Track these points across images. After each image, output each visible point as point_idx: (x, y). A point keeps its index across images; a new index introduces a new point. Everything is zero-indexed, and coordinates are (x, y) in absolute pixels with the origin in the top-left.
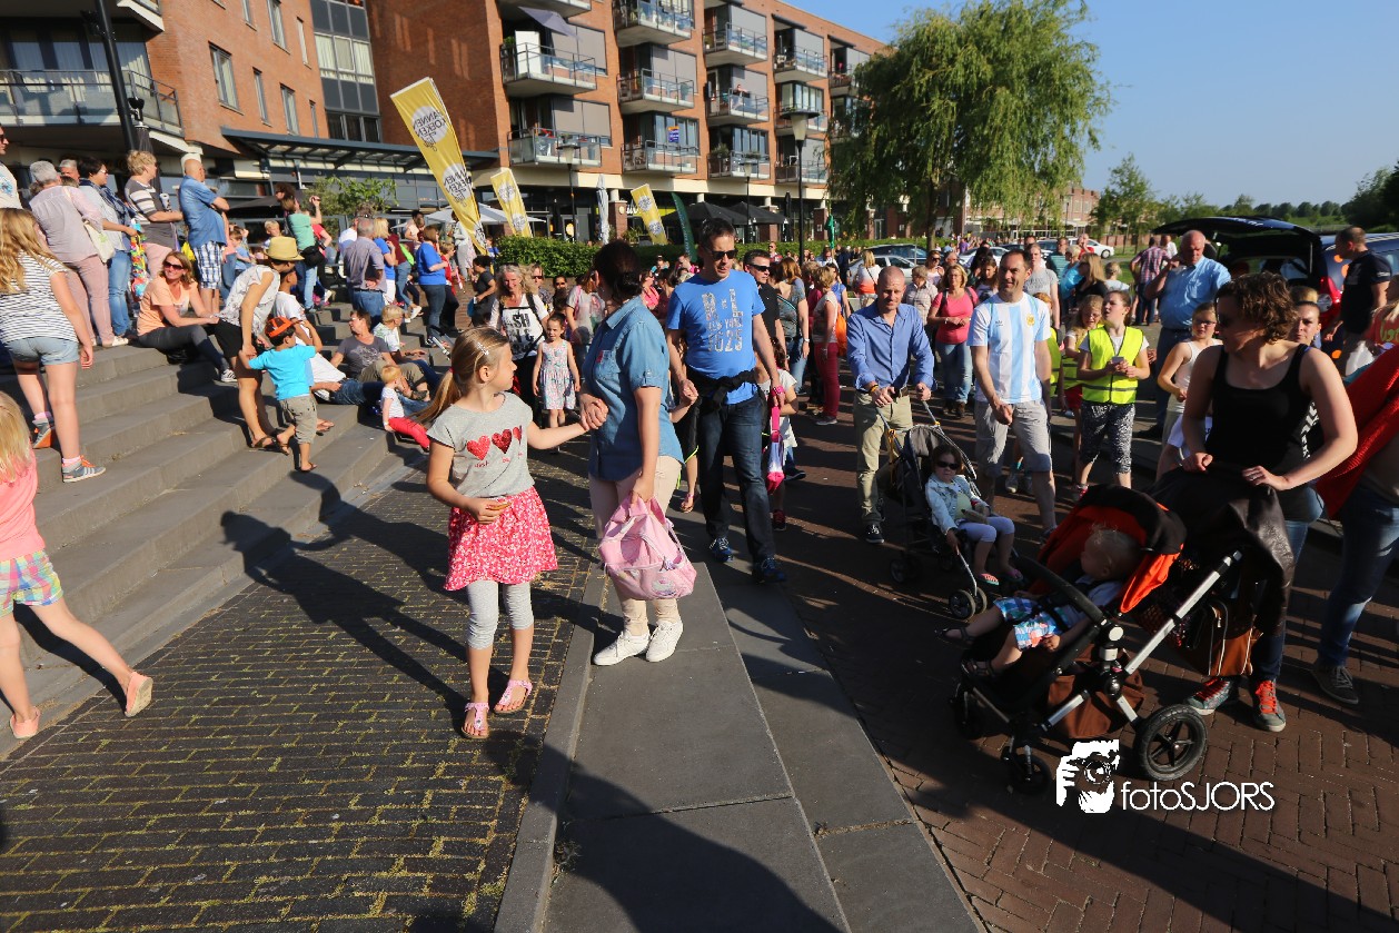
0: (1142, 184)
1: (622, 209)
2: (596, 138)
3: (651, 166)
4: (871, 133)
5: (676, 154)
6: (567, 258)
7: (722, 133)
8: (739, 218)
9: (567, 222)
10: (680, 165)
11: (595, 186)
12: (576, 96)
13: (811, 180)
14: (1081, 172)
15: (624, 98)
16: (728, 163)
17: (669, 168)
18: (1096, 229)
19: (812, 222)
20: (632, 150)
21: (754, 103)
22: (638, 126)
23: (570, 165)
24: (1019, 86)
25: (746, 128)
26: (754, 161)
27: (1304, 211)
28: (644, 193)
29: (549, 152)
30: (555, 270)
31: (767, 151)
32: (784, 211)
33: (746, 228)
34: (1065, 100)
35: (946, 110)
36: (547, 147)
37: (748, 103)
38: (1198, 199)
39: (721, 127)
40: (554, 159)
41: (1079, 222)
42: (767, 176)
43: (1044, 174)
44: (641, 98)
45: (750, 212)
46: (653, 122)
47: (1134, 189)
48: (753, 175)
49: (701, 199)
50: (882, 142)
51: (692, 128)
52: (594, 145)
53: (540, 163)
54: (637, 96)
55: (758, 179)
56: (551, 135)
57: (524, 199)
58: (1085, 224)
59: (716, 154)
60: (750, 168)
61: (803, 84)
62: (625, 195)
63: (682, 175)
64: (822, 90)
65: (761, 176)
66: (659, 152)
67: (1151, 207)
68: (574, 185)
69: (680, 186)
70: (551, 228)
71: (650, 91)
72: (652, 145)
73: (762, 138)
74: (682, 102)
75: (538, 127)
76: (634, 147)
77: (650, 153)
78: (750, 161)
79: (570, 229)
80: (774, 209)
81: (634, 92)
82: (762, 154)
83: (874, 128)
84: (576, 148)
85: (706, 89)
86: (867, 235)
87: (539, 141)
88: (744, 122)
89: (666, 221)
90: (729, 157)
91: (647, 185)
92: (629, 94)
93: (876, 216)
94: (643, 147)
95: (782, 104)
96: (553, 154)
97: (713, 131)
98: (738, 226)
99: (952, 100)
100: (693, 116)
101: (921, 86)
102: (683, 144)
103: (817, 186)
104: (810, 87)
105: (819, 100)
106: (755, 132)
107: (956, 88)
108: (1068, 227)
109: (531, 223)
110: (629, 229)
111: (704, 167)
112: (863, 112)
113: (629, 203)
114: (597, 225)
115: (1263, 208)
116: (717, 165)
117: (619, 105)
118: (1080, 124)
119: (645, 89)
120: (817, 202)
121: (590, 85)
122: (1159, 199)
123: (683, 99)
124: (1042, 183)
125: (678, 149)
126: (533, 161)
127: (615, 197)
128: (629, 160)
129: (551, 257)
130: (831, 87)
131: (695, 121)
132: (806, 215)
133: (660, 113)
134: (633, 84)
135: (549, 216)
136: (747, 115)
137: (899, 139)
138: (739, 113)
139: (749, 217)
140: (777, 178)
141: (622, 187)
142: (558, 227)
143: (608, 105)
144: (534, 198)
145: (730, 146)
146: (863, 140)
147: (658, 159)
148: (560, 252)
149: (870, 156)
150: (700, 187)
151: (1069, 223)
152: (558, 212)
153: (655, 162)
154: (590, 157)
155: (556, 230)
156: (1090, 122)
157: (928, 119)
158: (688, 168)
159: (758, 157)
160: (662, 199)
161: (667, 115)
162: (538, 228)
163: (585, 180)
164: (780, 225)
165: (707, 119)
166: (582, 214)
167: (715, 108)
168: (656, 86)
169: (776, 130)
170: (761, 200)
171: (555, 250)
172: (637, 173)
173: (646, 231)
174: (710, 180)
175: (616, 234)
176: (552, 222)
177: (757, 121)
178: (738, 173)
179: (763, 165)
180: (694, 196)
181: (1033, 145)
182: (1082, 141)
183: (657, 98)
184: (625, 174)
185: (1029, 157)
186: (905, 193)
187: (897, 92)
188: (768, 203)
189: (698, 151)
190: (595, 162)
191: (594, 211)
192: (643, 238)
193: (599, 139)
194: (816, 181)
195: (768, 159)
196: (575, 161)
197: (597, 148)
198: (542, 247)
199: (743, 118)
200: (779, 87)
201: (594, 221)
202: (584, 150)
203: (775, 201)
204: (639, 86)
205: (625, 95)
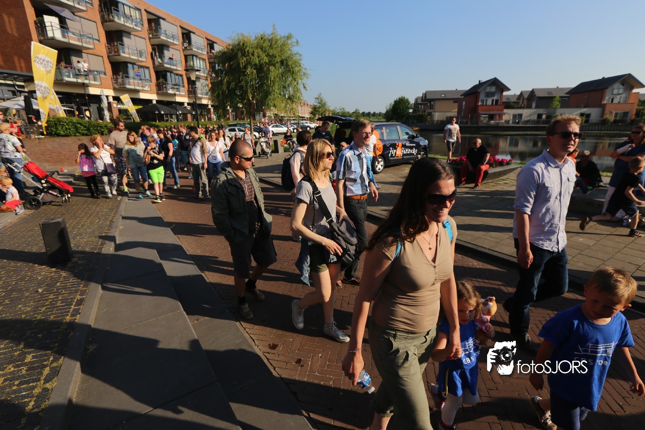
0: (324, 103)
1: (115, 105)
2: (97, 71)
3: (128, 86)
4: (224, 79)
5: (140, 82)
6: (85, 127)
7: (161, 75)
8: (173, 111)
9: (86, 110)
10: (143, 87)
11: (99, 94)
12: (84, 51)
13: (204, 96)
14: (302, 98)
15: (110, 55)
16: (166, 87)
17: (137, 88)
18: (313, 118)
19: (206, 113)
20: (117, 78)
21: (175, 62)
22: (119, 68)
23: (83, 84)
24: (278, 65)
25: (172, 73)
26: (177, 87)
27: (374, 114)
28: (125, 98)
29: (71, 76)
30: (79, 133)
31: (183, 83)
32: (193, 109)
33: (177, 115)
34: (293, 72)
35: (252, 73)
36: (70, 74)
37: (172, 62)
38: (343, 109)
39: (161, 71)
40: (74, 80)
41: (307, 116)
42: (184, 94)
43: (290, 98)
44: (119, 55)
45: (177, 108)
46: (127, 67)
47: (323, 104)
48: (177, 93)
49: (154, 102)
50: (229, 83)
51: (147, 71)
52: (96, 75)
53: (66, 81)
54: (117, 54)
55: (180, 95)
56: (71, 68)
57: (59, 98)
58: (309, 116)
59: (159, 83)
60: (176, 90)
61: (197, 56)
62: (115, 98)
63: (144, 91)
64: (205, 60)
65: (181, 93)
66: (131, 81)
67: (329, 111)
68: (87, 93)
69: (143, 96)
70: (77, 113)
71: (124, 52)
72: (128, 77)
73: (180, 77)
74: (140, 59)
75: (63, 64)
76: (118, 77)
77: (127, 80)
78: (176, 87)
79: (87, 113)
80: (189, 108)
81: (115, 52)
82: (181, 84)
83: (225, 77)
84: (86, 75)
85: (152, 54)
86: (229, 119)
87: (64, 71)
88: (171, 70)
89: (138, 111)
90: (166, 85)
91: (127, 95)
92: (113, 53)
93: (232, 111)
94: (123, 77)
95: (188, 63)
96: (73, 77)
97: (157, 73)
98: (173, 114)
99: (254, 69)
100: (147, 65)
101: (242, 63)
102: (143, 77)
103: (205, 98)
104: (199, 58)
105: (204, 63)
106: (177, 75)
107: (255, 65)
108: (302, 117)
109: (65, 110)
110: (120, 114)
111: (154, 88)
112: (221, 71)
113: (118, 102)
114: (102, 112)
115: (363, 113)
116: (160, 88)
117: (109, 57)
118: (300, 81)
119: (121, 51)
120: (207, 105)
121: (91, 46)
122: (332, 108)
123: (141, 57)
124: (289, 101)
125: (141, 80)
126: (62, 80)
127: (111, 99)
128: (116, 83)
129: (76, 126)
130: (208, 59)
131: (148, 68)
132: (203, 110)
133: (130, 63)
134: (114, 48)
135: (75, 107)
136: (172, 67)
137: (235, 82)
138: (169, 66)
139: (177, 111)
140: (188, 94)
141: (114, 95)
142: (81, 112)
143: (102, 57)
144: (65, 98)
145: (166, 80)
146: (221, 81)
147: (131, 84)
148: (81, 124)
149: (224, 87)
150: (154, 97)
151: (303, 116)
152: (80, 105)
153: (129, 85)
154: (95, 80)
155: (80, 113)
156: (303, 81)
157: (246, 75)
158: (147, 88)
159: (179, 86)
160: (135, 101)
161: (133, 64)
162: (69, 113)
163: (93, 91)
164: (192, 114)
165: (154, 67)
166: (94, 107)
167: (156, 63)
168: (126, 50)
169: (186, 74)
170: (182, 104)
171: (78, 123)
172: (121, 89)
173: (128, 116)
174: (158, 94)
175: (113, 117)
176: (77, 110)
177: (177, 70)
178: (170, 91)
179: (181, 88)
180: (151, 101)
181: (284, 87)
182: (301, 87)
183: (128, 56)
184: (115, 89)
185: (283, 92)
186: (240, 103)
187: (233, 64)
188: (186, 105)
189: (151, 81)
190: (98, 83)
191: (100, 105)
192: (126, 119)
193: (99, 72)
194: (206, 96)
195: (184, 86)
196: (86, 82)
197: (98, 76)
198: (70, 122)
199: (171, 68)
200: (186, 57)
201: (100, 110)
202: (91, 76)
203: (189, 104)
204: (118, 50)
205: (110, 53)
